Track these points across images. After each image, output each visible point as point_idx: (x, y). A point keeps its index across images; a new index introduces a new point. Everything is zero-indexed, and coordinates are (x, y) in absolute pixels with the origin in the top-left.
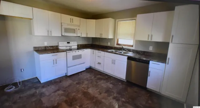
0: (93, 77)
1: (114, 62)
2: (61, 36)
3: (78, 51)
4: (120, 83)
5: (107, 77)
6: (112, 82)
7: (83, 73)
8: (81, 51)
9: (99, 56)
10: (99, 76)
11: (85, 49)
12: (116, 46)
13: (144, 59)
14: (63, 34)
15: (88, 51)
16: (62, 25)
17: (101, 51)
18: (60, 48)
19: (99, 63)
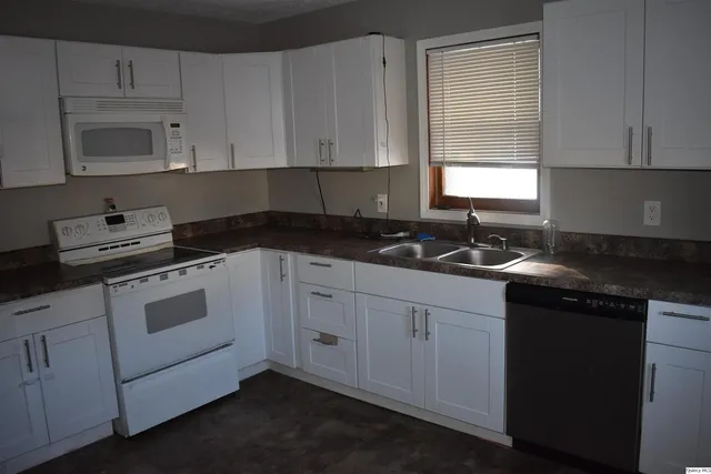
0: (291, 435)
1: (418, 323)
2: (62, 179)
3: (183, 271)
4: (470, 463)
5: (381, 427)
6: (416, 455)
7: (224, 410)
8: (200, 266)
9: (322, 291)
10: (331, 426)
11: (224, 255)
12: (427, 213)
13: (613, 289)
14: (77, 171)
15: (246, 267)
16: (63, 115)
17: (336, 255)
18: (64, 258)
19: (327, 340)
